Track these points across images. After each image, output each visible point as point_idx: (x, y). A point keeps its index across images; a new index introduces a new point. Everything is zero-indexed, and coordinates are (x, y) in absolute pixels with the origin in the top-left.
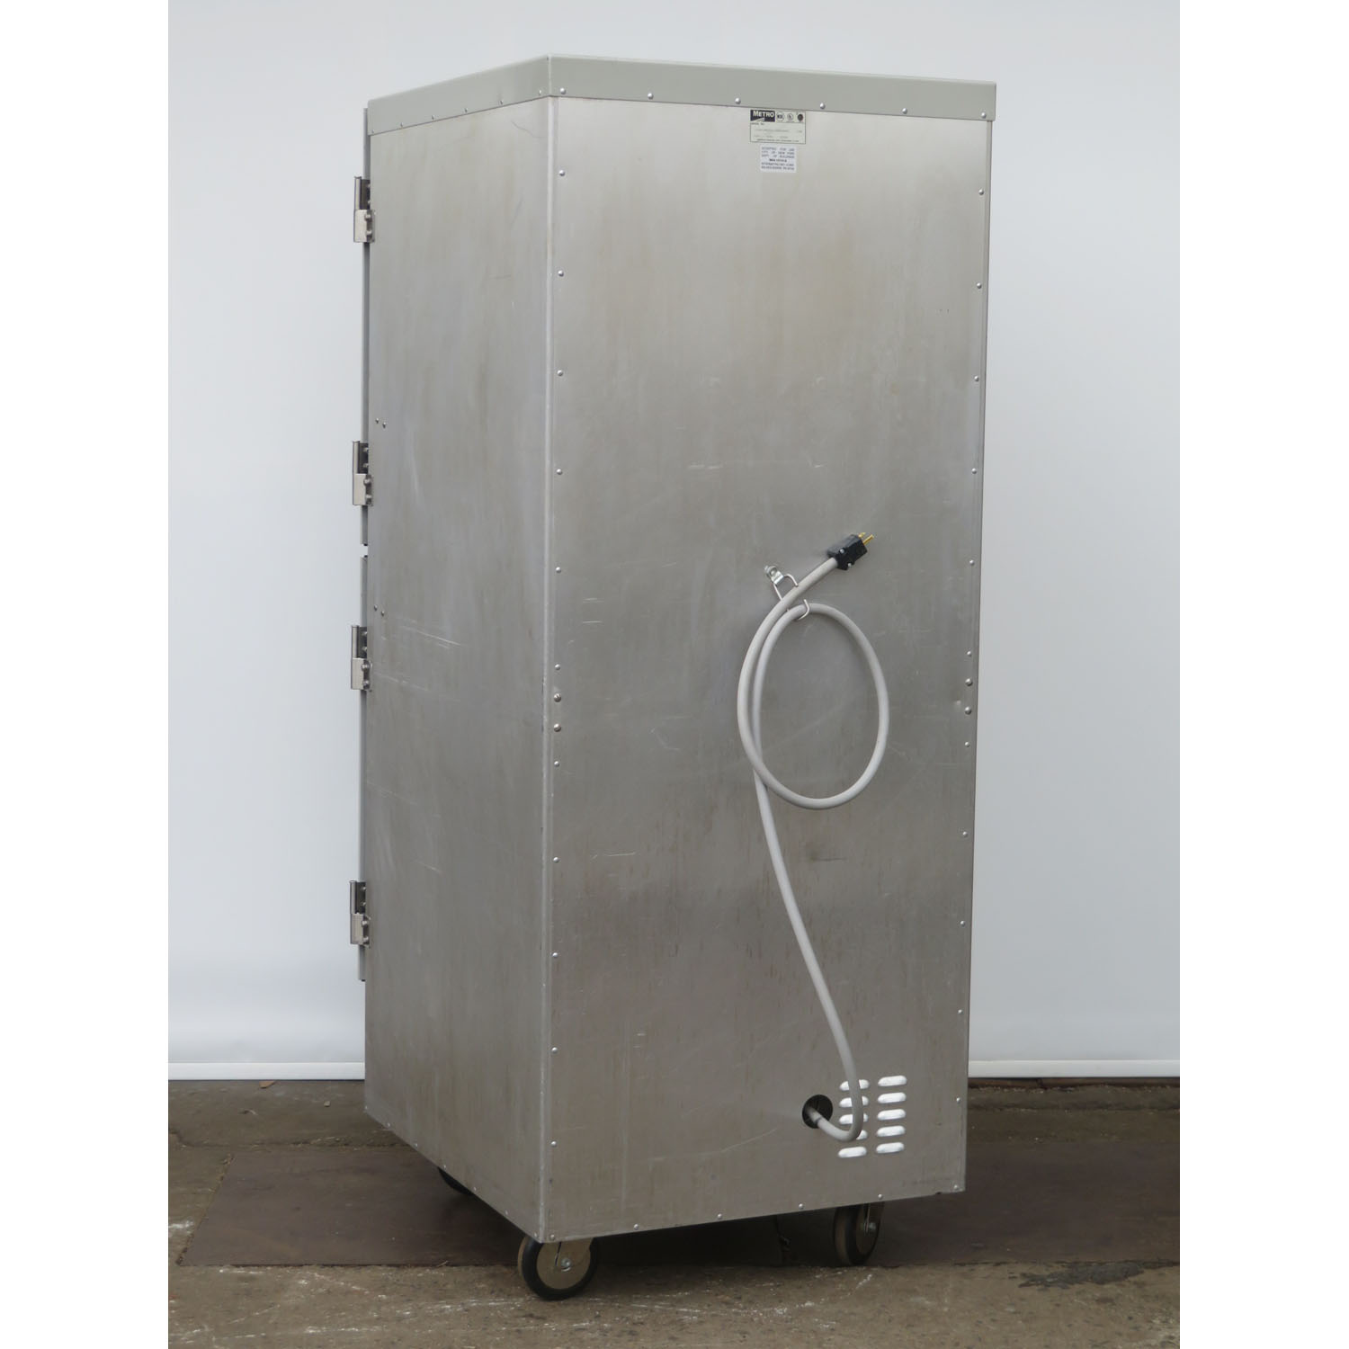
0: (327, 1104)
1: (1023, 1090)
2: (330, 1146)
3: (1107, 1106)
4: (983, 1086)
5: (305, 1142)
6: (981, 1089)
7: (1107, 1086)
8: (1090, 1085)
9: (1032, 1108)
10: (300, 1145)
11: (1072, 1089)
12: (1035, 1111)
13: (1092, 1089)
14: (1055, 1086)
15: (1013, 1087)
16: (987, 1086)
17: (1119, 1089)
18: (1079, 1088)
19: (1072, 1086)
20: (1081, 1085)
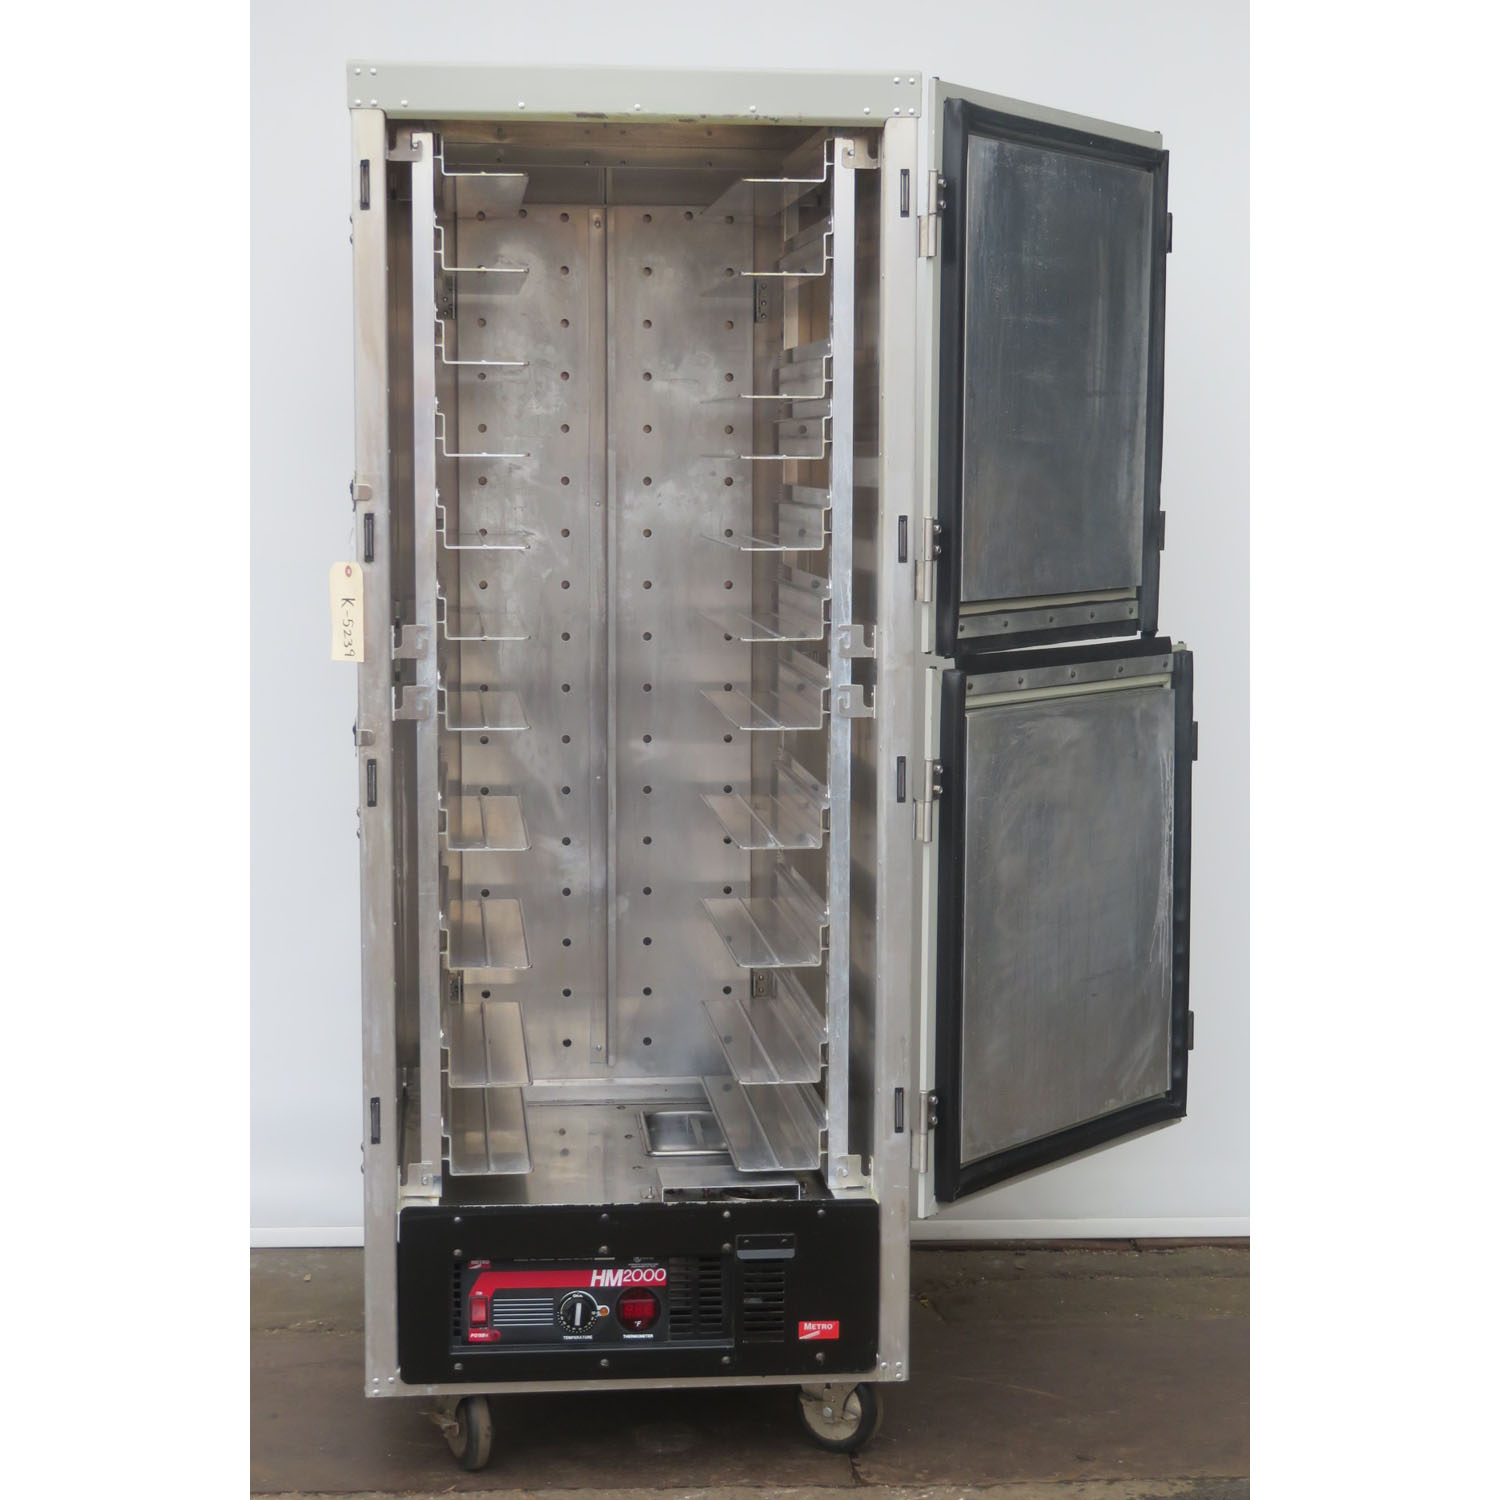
0: (307, 1278)
1: (1114, 1253)
2: (311, 1331)
3: (1213, 1273)
4: (1069, 1248)
5: (283, 1328)
6: (1066, 1252)
7: (1211, 1248)
8: (1190, 1246)
9: (1127, 1276)
10: (275, 1332)
11: (1171, 1251)
12: (1131, 1279)
13: (1194, 1251)
14: (1153, 1247)
15: (1102, 1249)
16: (1074, 1248)
17: (1224, 1251)
18: (1179, 1250)
19: (1171, 1248)
20: (1181, 1246)
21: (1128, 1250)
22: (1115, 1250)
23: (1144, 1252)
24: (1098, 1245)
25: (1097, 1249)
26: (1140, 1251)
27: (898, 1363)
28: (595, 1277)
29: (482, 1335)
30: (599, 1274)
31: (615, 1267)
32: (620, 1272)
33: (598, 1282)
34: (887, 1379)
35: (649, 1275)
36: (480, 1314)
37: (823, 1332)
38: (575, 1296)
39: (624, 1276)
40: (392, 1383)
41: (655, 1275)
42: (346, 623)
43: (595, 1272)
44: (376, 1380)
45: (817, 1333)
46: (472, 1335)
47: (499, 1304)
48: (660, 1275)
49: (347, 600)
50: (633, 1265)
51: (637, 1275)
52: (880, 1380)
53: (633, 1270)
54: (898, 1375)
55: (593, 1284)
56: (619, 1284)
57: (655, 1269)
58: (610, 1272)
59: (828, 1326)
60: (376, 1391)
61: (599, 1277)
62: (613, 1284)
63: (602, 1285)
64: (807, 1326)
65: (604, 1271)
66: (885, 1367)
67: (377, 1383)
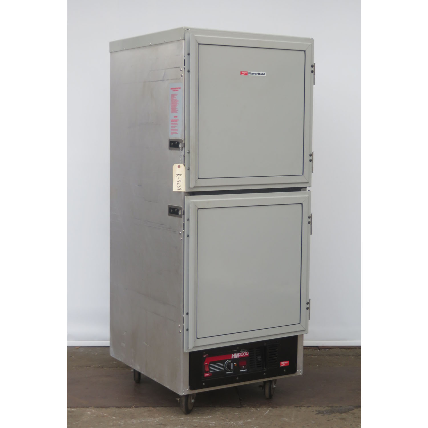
0: (96, 354)
2: (97, 368)
3: (339, 355)
5: (90, 366)
7: (339, 349)
10: (88, 367)
12: (317, 357)
18: (330, 349)
19: (328, 349)
20: (331, 348)
21: (317, 349)
22: (313, 349)
23: (321, 350)
24: (308, 348)
25: (308, 349)
26: (320, 349)
27: (301, 370)
28: (232, 356)
29: (208, 375)
30: (233, 355)
31: (237, 352)
32: (238, 354)
33: (233, 357)
34: (298, 375)
35: (245, 354)
36: (207, 369)
37: (286, 364)
38: (229, 361)
39: (239, 355)
40: (188, 390)
41: (246, 354)
42: (178, 181)
43: (232, 354)
44: (184, 390)
45: (284, 365)
46: (205, 375)
47: (212, 366)
48: (247, 354)
49: (179, 175)
50: (241, 352)
51: (242, 354)
52: (297, 375)
53: (241, 353)
54: (301, 373)
55: (232, 358)
56: (238, 357)
57: (246, 352)
58: (236, 354)
59: (286, 362)
60: (184, 393)
61: (233, 356)
62: (237, 357)
63: (234, 358)
64: (282, 363)
65: (234, 354)
66: (298, 372)
67: (184, 391)
